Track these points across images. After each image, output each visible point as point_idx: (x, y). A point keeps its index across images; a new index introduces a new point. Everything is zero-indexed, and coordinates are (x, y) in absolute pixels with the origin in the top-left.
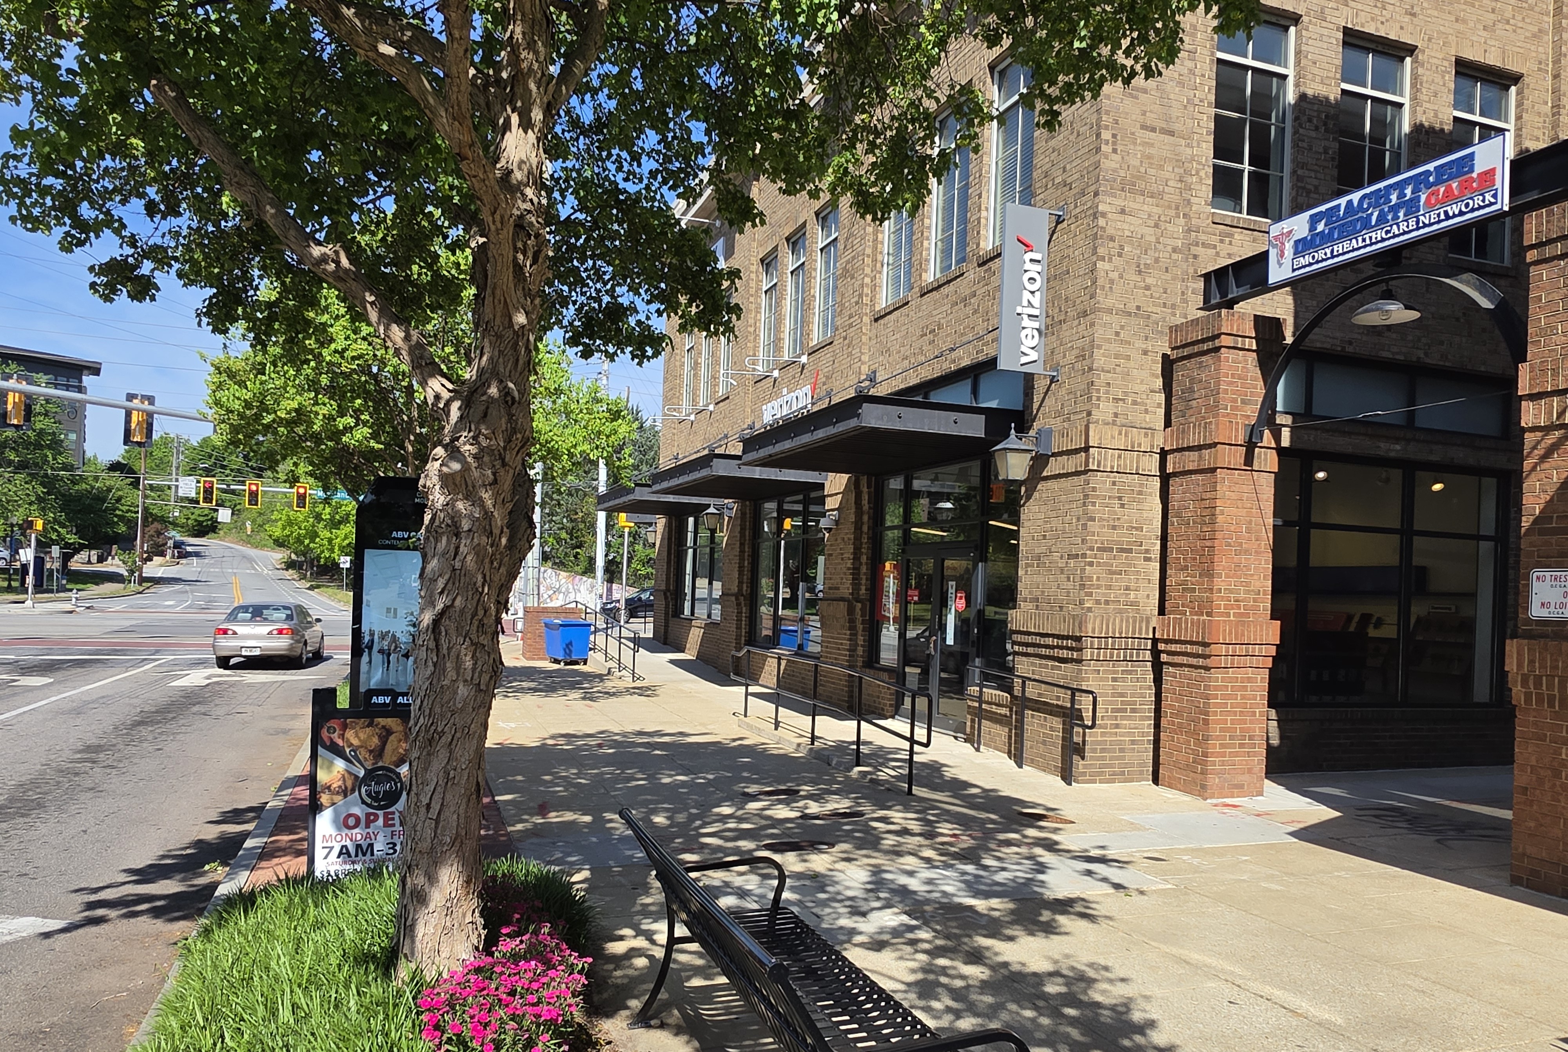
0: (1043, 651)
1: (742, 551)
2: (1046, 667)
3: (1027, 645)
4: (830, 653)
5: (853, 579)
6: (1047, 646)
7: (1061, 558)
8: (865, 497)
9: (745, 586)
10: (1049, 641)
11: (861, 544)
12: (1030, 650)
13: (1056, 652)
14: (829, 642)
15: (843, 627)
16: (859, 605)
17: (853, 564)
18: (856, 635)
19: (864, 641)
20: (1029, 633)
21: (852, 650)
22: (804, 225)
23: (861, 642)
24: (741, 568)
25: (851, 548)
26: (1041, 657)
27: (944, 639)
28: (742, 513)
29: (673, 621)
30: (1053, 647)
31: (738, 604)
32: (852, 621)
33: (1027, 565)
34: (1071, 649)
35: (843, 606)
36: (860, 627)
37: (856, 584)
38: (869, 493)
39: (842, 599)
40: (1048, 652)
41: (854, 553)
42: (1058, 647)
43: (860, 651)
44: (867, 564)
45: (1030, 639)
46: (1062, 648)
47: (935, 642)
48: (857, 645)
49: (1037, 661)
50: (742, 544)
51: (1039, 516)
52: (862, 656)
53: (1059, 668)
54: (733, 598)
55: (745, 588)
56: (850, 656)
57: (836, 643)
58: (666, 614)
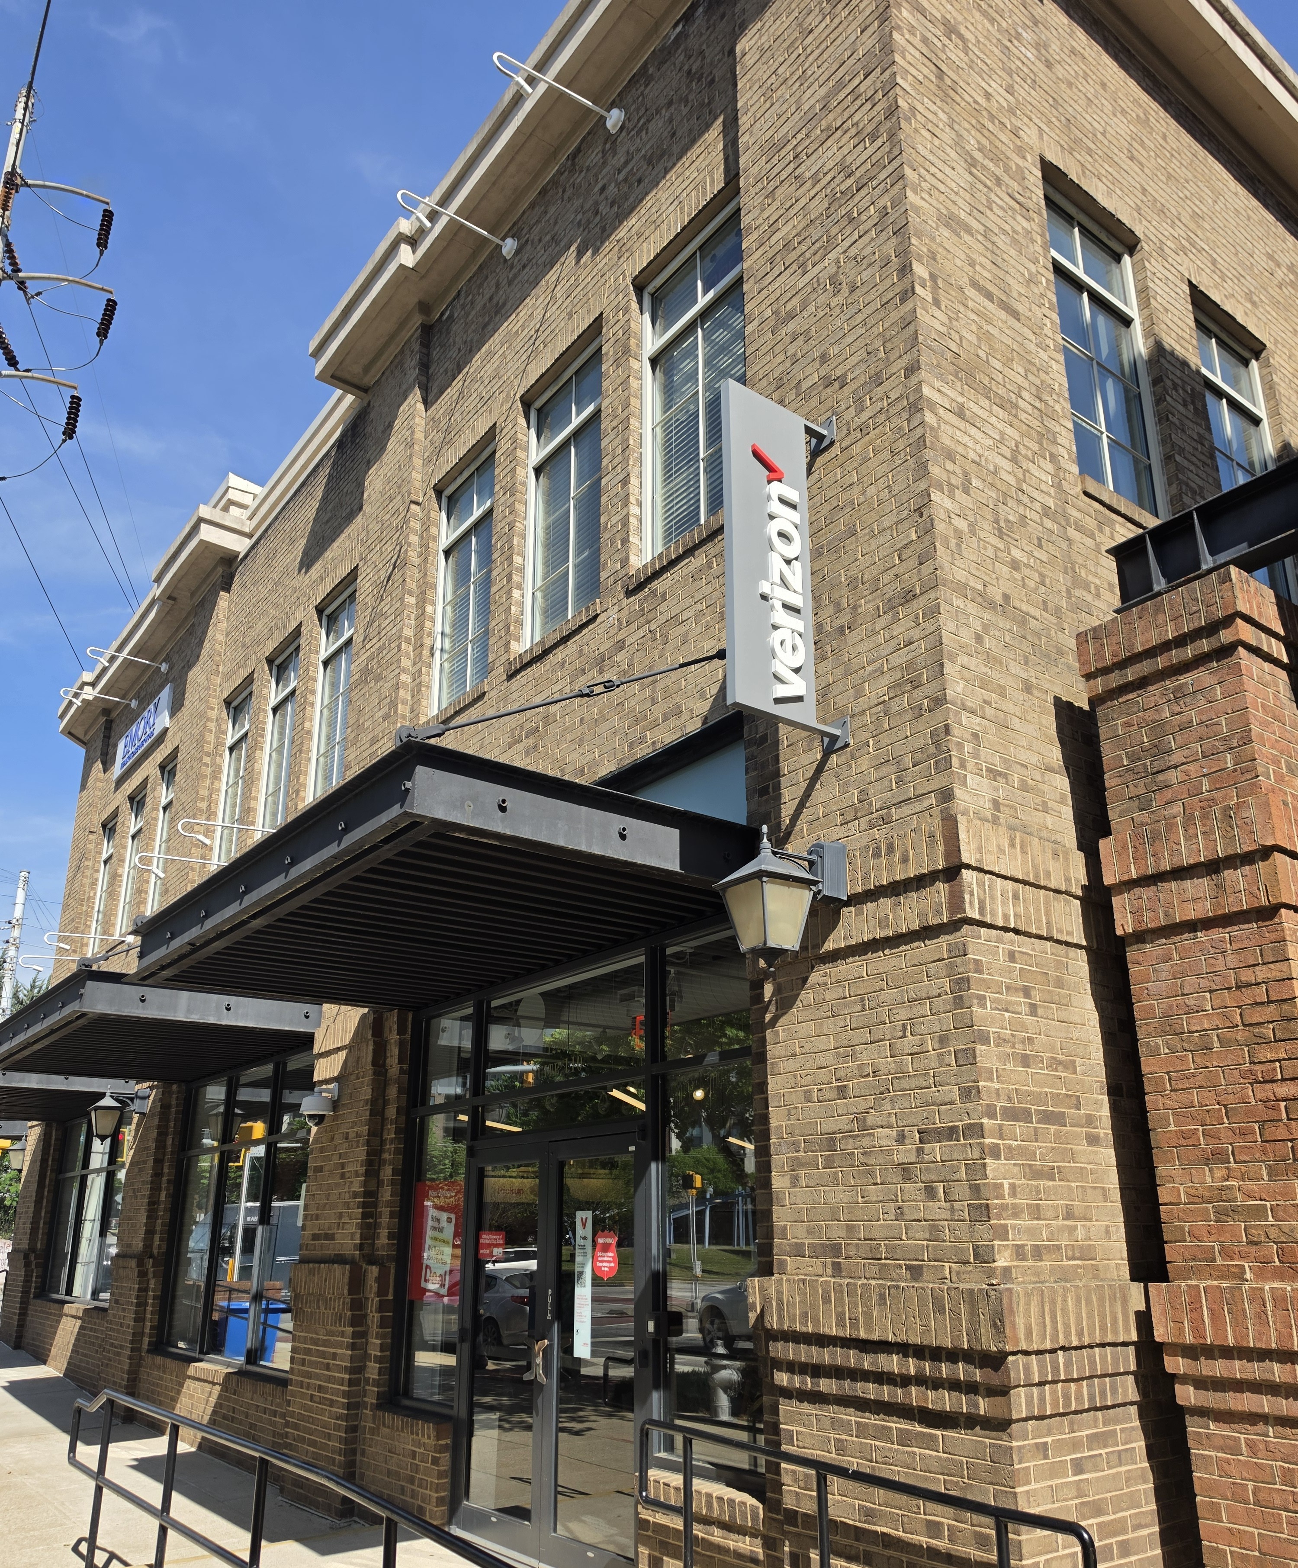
0: (870, 1391)
1: (157, 1174)
2: (883, 1434)
3: (816, 1371)
4: (309, 1375)
5: (364, 1216)
6: (881, 1378)
7: (901, 1138)
8: (394, 1051)
9: (157, 1237)
10: (893, 1363)
11: (382, 1142)
12: (826, 1385)
13: (915, 1395)
14: (308, 1352)
15: (339, 1318)
16: (374, 1271)
17: (365, 1184)
18: (364, 1335)
19: (382, 1348)
20: (822, 1340)
21: (357, 1369)
22: (297, 633)
23: (374, 1352)
24: (153, 1204)
25: (361, 1153)
26: (862, 1405)
27: (568, 1348)
28: (164, 1106)
29: (36, 1305)
30: (905, 1381)
31: (142, 1274)
32: (358, 1305)
33: (796, 1165)
34: (971, 1388)
35: (340, 1274)
36: (374, 1318)
37: (369, 1229)
38: (401, 1044)
39: (339, 1260)
40: (886, 1393)
41: (369, 1163)
42: (920, 1380)
43: (373, 1370)
44: (393, 1183)
45: (826, 1356)
46: (936, 1384)
47: (547, 1352)
48: (366, 1357)
49: (851, 1416)
50: (158, 1162)
51: (821, 1043)
52: (377, 1383)
53: (929, 1443)
54: (133, 1263)
55: (157, 1243)
56: (351, 1383)
57: (323, 1355)
58: (25, 1292)
